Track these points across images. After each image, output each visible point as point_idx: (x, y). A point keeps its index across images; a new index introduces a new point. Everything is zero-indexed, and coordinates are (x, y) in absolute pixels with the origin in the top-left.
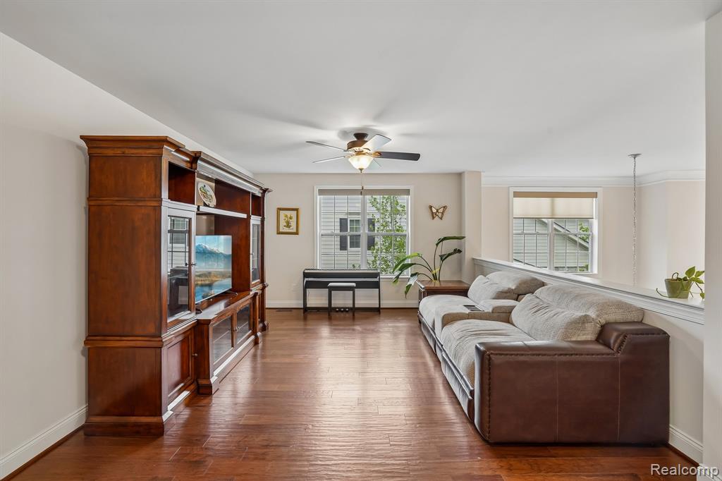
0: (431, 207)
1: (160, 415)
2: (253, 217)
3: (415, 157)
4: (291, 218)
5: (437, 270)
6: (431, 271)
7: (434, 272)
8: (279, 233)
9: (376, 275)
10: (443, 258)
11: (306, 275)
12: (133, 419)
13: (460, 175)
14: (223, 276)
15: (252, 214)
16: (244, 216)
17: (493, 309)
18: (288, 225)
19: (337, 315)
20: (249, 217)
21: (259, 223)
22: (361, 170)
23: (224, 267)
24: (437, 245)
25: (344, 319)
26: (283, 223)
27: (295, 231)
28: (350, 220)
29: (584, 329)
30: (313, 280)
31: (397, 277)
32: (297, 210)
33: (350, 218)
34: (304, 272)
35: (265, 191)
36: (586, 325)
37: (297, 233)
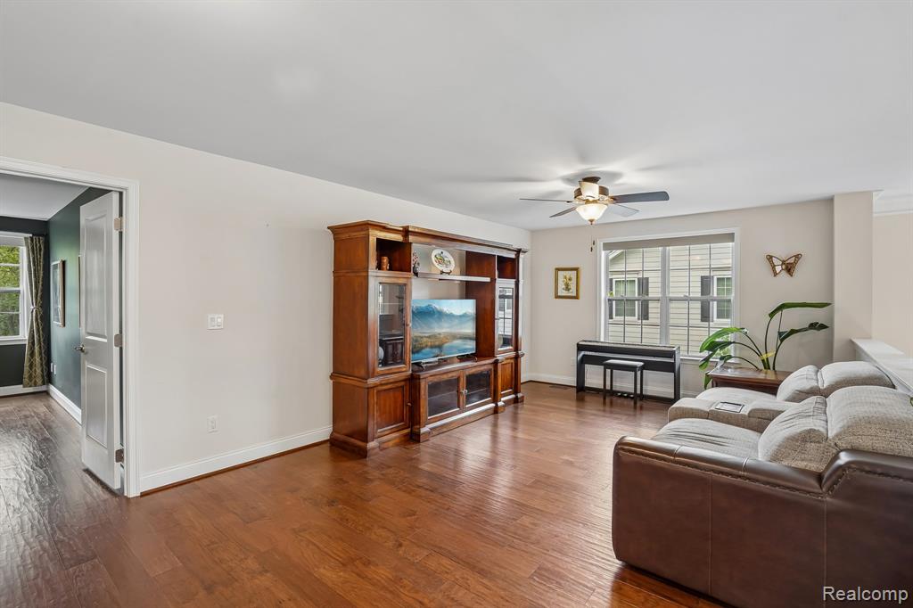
0: (770, 258)
1: (367, 442)
2: (498, 280)
3: (663, 196)
4: (570, 279)
5: (771, 354)
6: (760, 354)
7: (764, 356)
8: (557, 297)
9: (671, 354)
10: (783, 336)
11: (580, 348)
12: (353, 440)
13: (830, 201)
14: (465, 338)
15: (499, 277)
16: (488, 280)
17: (750, 412)
18: (567, 288)
19: (620, 401)
20: (493, 280)
21: (513, 286)
22: (591, 221)
23: (469, 329)
24: (772, 315)
25: (622, 406)
26: (561, 285)
27: (574, 294)
28: (718, 279)
29: (803, 451)
30: (590, 354)
31: (707, 360)
32: (576, 269)
33: (716, 275)
34: (578, 344)
35: (518, 251)
36: (808, 445)
37: (576, 297)
